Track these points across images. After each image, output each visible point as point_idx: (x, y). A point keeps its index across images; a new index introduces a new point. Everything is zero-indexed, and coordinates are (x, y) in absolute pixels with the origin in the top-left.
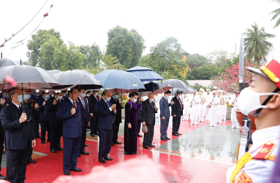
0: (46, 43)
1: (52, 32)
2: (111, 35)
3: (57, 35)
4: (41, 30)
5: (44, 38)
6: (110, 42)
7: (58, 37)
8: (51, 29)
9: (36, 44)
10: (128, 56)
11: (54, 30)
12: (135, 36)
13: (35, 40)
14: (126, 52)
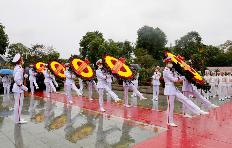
0: (93, 41)
1: (96, 33)
2: (141, 33)
3: (101, 35)
4: (89, 32)
5: (91, 38)
6: (140, 39)
7: (101, 37)
8: (96, 31)
9: (86, 42)
10: (154, 49)
11: (98, 32)
12: (159, 33)
13: (85, 39)
14: (152, 45)
